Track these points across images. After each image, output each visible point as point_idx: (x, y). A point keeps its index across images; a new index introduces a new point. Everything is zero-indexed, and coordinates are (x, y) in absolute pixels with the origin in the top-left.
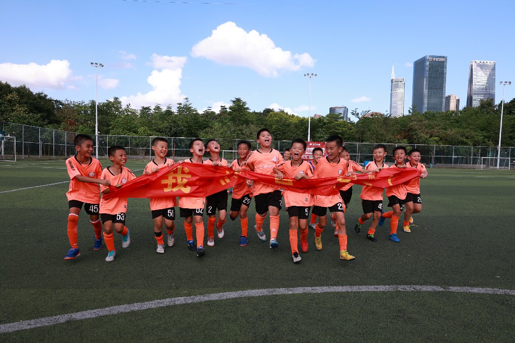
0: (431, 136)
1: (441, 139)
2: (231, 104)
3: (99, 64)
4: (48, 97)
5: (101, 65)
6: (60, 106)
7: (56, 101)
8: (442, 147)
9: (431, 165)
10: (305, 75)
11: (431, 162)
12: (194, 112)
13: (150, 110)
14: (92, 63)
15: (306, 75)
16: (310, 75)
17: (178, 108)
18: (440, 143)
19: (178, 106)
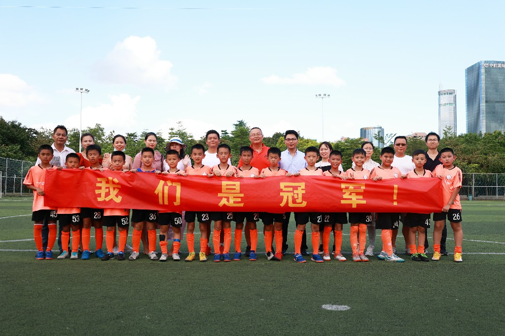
0: (470, 163)
1: (482, 166)
2: (233, 129)
3: (84, 90)
4: (22, 126)
5: (86, 90)
6: (34, 135)
7: (30, 130)
8: (484, 175)
9: (470, 197)
10: (316, 95)
11: (471, 193)
12: (190, 139)
13: (136, 136)
14: (77, 89)
15: (318, 95)
16: (322, 96)
17: (170, 133)
18: (481, 171)
19: (170, 131)
